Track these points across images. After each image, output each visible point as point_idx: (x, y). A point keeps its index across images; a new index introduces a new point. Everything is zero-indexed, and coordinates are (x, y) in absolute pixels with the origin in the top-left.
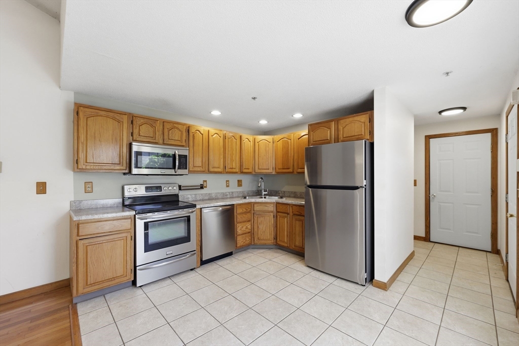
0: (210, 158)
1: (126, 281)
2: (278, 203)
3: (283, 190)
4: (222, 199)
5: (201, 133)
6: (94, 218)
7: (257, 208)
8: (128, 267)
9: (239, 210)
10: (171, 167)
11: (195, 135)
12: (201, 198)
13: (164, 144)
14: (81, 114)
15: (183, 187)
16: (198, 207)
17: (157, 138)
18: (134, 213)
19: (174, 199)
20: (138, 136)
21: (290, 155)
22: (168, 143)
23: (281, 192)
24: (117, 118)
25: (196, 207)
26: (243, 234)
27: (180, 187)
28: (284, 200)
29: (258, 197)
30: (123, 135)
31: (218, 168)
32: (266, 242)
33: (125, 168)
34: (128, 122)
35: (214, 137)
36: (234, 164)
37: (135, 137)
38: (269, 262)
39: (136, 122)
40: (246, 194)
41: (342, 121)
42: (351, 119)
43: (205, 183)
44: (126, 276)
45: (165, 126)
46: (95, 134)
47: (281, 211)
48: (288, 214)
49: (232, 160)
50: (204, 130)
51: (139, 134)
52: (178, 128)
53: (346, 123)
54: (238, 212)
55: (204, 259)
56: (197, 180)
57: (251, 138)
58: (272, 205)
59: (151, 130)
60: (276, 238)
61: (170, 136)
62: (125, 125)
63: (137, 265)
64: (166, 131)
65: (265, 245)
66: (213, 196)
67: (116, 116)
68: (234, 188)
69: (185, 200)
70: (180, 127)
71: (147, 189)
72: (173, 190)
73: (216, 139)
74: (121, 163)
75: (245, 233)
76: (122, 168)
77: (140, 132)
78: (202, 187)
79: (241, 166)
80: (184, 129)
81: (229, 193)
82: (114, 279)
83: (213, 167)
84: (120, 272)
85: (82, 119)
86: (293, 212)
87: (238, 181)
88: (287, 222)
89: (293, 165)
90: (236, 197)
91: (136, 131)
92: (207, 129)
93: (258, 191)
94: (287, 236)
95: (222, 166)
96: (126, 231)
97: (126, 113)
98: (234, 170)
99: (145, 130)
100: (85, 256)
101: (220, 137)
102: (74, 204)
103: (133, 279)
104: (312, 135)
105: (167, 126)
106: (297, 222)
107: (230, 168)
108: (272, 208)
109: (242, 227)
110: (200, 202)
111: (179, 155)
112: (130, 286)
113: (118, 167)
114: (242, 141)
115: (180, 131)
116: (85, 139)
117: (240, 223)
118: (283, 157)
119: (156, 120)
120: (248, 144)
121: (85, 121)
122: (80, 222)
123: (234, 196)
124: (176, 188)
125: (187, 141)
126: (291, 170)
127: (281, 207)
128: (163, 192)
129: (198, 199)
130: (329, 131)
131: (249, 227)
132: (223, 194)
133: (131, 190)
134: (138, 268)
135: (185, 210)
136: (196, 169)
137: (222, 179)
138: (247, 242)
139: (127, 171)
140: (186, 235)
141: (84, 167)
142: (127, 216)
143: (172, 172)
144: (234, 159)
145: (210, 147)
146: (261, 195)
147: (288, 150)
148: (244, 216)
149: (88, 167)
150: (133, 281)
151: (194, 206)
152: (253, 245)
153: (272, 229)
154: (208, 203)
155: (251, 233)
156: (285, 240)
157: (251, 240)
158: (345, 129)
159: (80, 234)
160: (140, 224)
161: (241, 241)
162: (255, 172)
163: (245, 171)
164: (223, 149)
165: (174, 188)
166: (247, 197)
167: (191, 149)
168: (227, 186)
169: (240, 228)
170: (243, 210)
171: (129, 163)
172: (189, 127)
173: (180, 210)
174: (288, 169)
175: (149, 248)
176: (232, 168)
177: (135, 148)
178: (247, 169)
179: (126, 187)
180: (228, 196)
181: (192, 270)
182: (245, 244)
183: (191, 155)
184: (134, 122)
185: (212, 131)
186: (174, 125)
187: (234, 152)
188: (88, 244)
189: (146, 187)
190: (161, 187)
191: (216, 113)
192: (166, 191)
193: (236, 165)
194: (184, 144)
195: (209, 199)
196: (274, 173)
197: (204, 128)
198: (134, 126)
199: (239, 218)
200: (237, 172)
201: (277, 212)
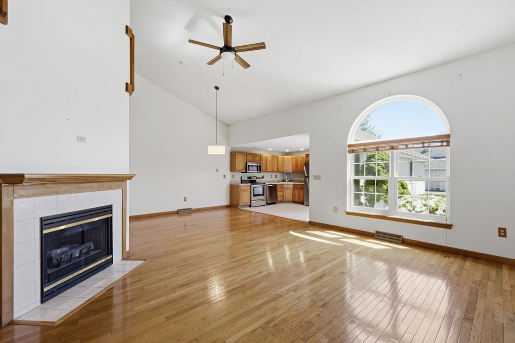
0: (267, 166)
2: (293, 184)
3: (296, 179)
5: (264, 157)
7: (285, 186)
8: (249, 201)
9: (278, 187)
13: (255, 162)
17: (253, 160)
21: (298, 165)
25: (265, 184)
28: (296, 183)
30: (245, 160)
32: (289, 200)
34: (245, 156)
37: (247, 160)
39: (247, 155)
40: (279, 181)
45: (254, 155)
48: (298, 188)
55: (268, 202)
56: (263, 175)
57: (282, 157)
59: (251, 157)
60: (293, 199)
61: (256, 159)
63: (252, 200)
64: (255, 157)
66: (267, 181)
67: (243, 154)
68: (274, 178)
73: (269, 158)
75: (281, 196)
76: (244, 170)
77: (249, 159)
78: (263, 177)
79: (278, 169)
80: (259, 156)
82: (245, 204)
83: (268, 170)
84: (247, 202)
87: (276, 175)
88: (297, 192)
89: (300, 169)
93: (284, 180)
94: (297, 197)
95: (271, 169)
97: (245, 152)
101: (271, 157)
106: (301, 191)
108: (291, 186)
111: (259, 166)
114: (278, 158)
117: (279, 192)
118: (296, 165)
119: (252, 154)
120: (280, 160)
121: (233, 157)
123: (274, 181)
125: (261, 160)
127: (295, 186)
128: (252, 179)
131: (282, 194)
132: (271, 180)
136: (263, 171)
137: (270, 174)
140: (263, 194)
141: (233, 169)
143: (257, 172)
144: (275, 166)
145: (267, 162)
146: (286, 181)
147: (298, 162)
148: (280, 189)
152: (284, 201)
153: (291, 195)
155: (283, 196)
156: (297, 199)
157: (283, 199)
161: (279, 199)
162: (283, 171)
163: (279, 171)
164: (271, 162)
165: (256, 177)
167: (262, 163)
168: (272, 178)
169: (279, 194)
170: (280, 186)
171: (247, 169)
172: (261, 155)
174: (298, 170)
176: (274, 170)
177: (248, 164)
179: (242, 177)
181: (264, 205)
182: (281, 200)
183: (262, 166)
185: (268, 156)
186: (257, 155)
187: (275, 163)
189: (247, 177)
190: (251, 177)
191: (270, 149)
193: (276, 169)
196: (292, 172)
197: (265, 155)
198: (247, 157)
199: (278, 190)
200: (276, 172)
201: (293, 188)
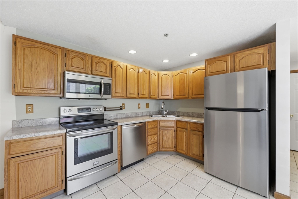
0: (127, 86)
1: (58, 191)
2: (177, 121)
3: (178, 110)
4: (136, 117)
5: (121, 68)
6: (26, 137)
7: (162, 124)
8: (59, 179)
9: (149, 126)
10: (98, 92)
11: (117, 68)
12: (120, 116)
13: (92, 74)
14: (18, 45)
15: (107, 108)
16: (119, 124)
17: (86, 69)
18: (65, 131)
19: (101, 118)
20: (70, 67)
21: (186, 85)
22: (95, 73)
23: (177, 112)
24: (52, 50)
25: (117, 125)
26: (152, 144)
27: (105, 108)
28: (180, 119)
29: (161, 116)
30: (57, 65)
31: (134, 94)
32: (168, 150)
33: (59, 93)
34: (62, 55)
35: (130, 70)
36: (145, 92)
37: (68, 67)
38: (174, 168)
39: (69, 55)
40: (152, 114)
41: (238, 55)
42: (248, 52)
43: (123, 105)
44: (58, 187)
45: (93, 60)
46: (31, 63)
47: (181, 127)
48: (186, 129)
49: (143, 89)
50: (123, 65)
51: (72, 65)
52: (103, 63)
53: (243, 56)
54: (148, 128)
55: (123, 166)
56: (117, 103)
57: (156, 73)
58: (173, 122)
59: (82, 62)
60: (176, 147)
61: (97, 68)
62: (60, 57)
63: (68, 177)
64: (94, 64)
65: (168, 151)
66: (129, 115)
67: (51, 48)
68: (143, 109)
69: (109, 118)
70: (105, 61)
71: (79, 110)
72: (100, 111)
73: (132, 73)
74: (56, 89)
75: (153, 143)
76: (57, 92)
77: (73, 63)
78: (121, 108)
79: (149, 93)
80: (108, 63)
81: (140, 113)
82: (46, 191)
83: (130, 94)
84: (52, 184)
85: (19, 49)
86: (190, 128)
87: (146, 104)
88: (185, 135)
89: (188, 93)
90: (145, 116)
91: (69, 63)
92: (125, 64)
93: (160, 111)
94: (185, 146)
95: (136, 93)
96: (57, 147)
97: (60, 47)
98: (144, 96)
99: (77, 62)
100: (17, 173)
101: (135, 71)
102: (16, 123)
103: (64, 188)
104: (208, 67)
105: (95, 60)
106: (195, 136)
107: (142, 95)
108: (172, 124)
109: (151, 139)
110: (120, 120)
111: (104, 83)
112: (62, 194)
113: (53, 92)
114: (150, 75)
115: (105, 64)
116: (22, 66)
117: (150, 135)
118: (180, 87)
119: (86, 55)
120: (154, 78)
121: (23, 51)
122: (12, 141)
123: (144, 115)
124: (102, 109)
125: (110, 73)
126: (186, 96)
127: (180, 124)
128: (92, 112)
129: (118, 117)
130: (225, 64)
131: (156, 138)
132: (136, 113)
133: (66, 111)
134: (68, 179)
135: (109, 127)
136: (117, 95)
137: (136, 102)
138: (155, 150)
139: (61, 95)
140: (110, 148)
141: (21, 91)
142: (58, 134)
143: (98, 96)
144: (145, 88)
145: (127, 78)
146: (163, 114)
147: (184, 82)
148: (153, 130)
149: (25, 91)
150: (64, 190)
151: (116, 124)
152: (159, 151)
153: (173, 140)
154: (126, 121)
155: (158, 143)
156: (183, 149)
157: (158, 149)
158: (242, 61)
159: (11, 153)
160: (70, 141)
161: (150, 149)
162: (159, 98)
163: (152, 97)
164: (137, 80)
165: (100, 109)
166: (153, 116)
167: (114, 79)
168: (139, 108)
169: (150, 140)
170: (152, 126)
171: (63, 88)
172: (112, 62)
173: (105, 128)
174: (185, 95)
175: (78, 160)
176: (143, 95)
177: (68, 76)
178: (153, 95)
179: (62, 109)
180: (140, 115)
181: (114, 175)
182: (153, 151)
183: (114, 84)
184: (68, 55)
185: (129, 66)
186: (101, 60)
187: (145, 83)
188: (19, 162)
189: (78, 108)
190: (90, 108)
191: (132, 52)
192: (94, 112)
193: (146, 93)
194: (108, 75)
195: (126, 118)
196: (172, 98)
197: (123, 64)
198: (68, 59)
199: (149, 132)
200: (146, 98)
201: (177, 127)
